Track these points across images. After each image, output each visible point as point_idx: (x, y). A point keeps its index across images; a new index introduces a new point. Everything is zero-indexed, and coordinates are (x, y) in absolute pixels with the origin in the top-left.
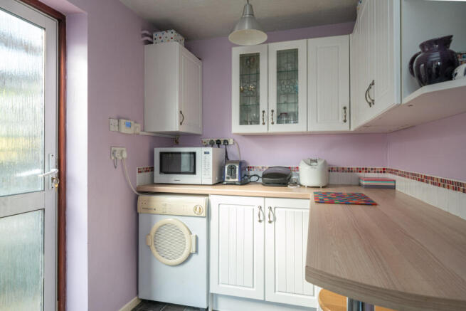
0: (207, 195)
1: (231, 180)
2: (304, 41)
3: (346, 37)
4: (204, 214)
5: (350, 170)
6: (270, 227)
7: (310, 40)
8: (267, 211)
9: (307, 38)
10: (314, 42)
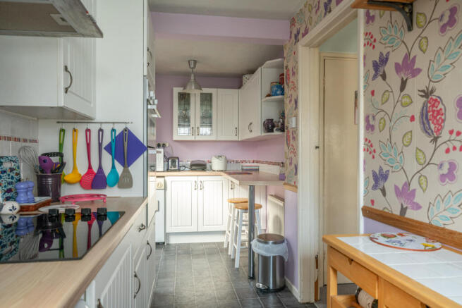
0: (163, 177)
1: (173, 168)
2: (215, 90)
3: (237, 90)
4: (163, 187)
5: (237, 162)
6: (201, 192)
7: (219, 90)
8: (200, 183)
9: (217, 88)
10: (221, 91)
